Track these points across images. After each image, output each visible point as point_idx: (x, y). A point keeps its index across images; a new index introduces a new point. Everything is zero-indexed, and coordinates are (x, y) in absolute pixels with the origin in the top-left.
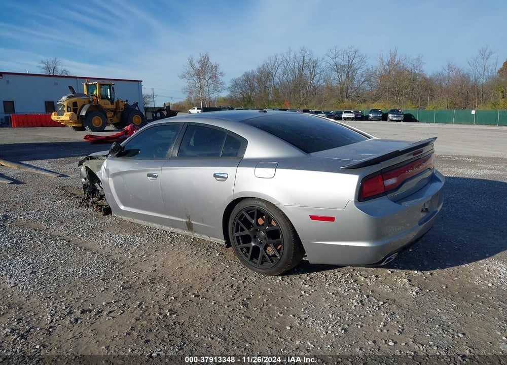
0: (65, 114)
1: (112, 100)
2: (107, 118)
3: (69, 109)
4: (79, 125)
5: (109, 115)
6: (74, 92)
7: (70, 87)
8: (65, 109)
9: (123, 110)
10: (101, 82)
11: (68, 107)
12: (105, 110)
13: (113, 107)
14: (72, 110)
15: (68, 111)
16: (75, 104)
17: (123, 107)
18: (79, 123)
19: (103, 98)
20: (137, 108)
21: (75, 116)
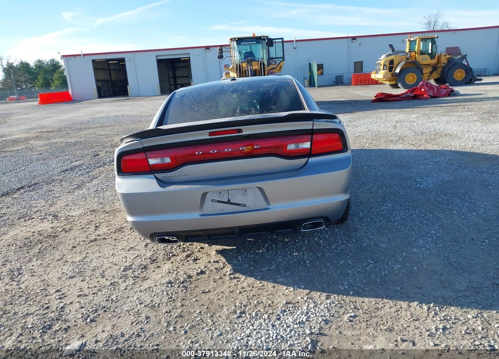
0: (381, 72)
1: (432, 56)
2: (423, 74)
3: (385, 67)
4: (394, 83)
5: (426, 71)
6: (393, 50)
7: (391, 46)
8: (382, 67)
9: (444, 65)
10: (422, 36)
11: (384, 65)
12: (423, 66)
13: (434, 61)
14: (388, 68)
15: (384, 69)
16: (392, 62)
17: (446, 61)
18: (393, 80)
19: (422, 53)
20: (464, 62)
21: (389, 74)
